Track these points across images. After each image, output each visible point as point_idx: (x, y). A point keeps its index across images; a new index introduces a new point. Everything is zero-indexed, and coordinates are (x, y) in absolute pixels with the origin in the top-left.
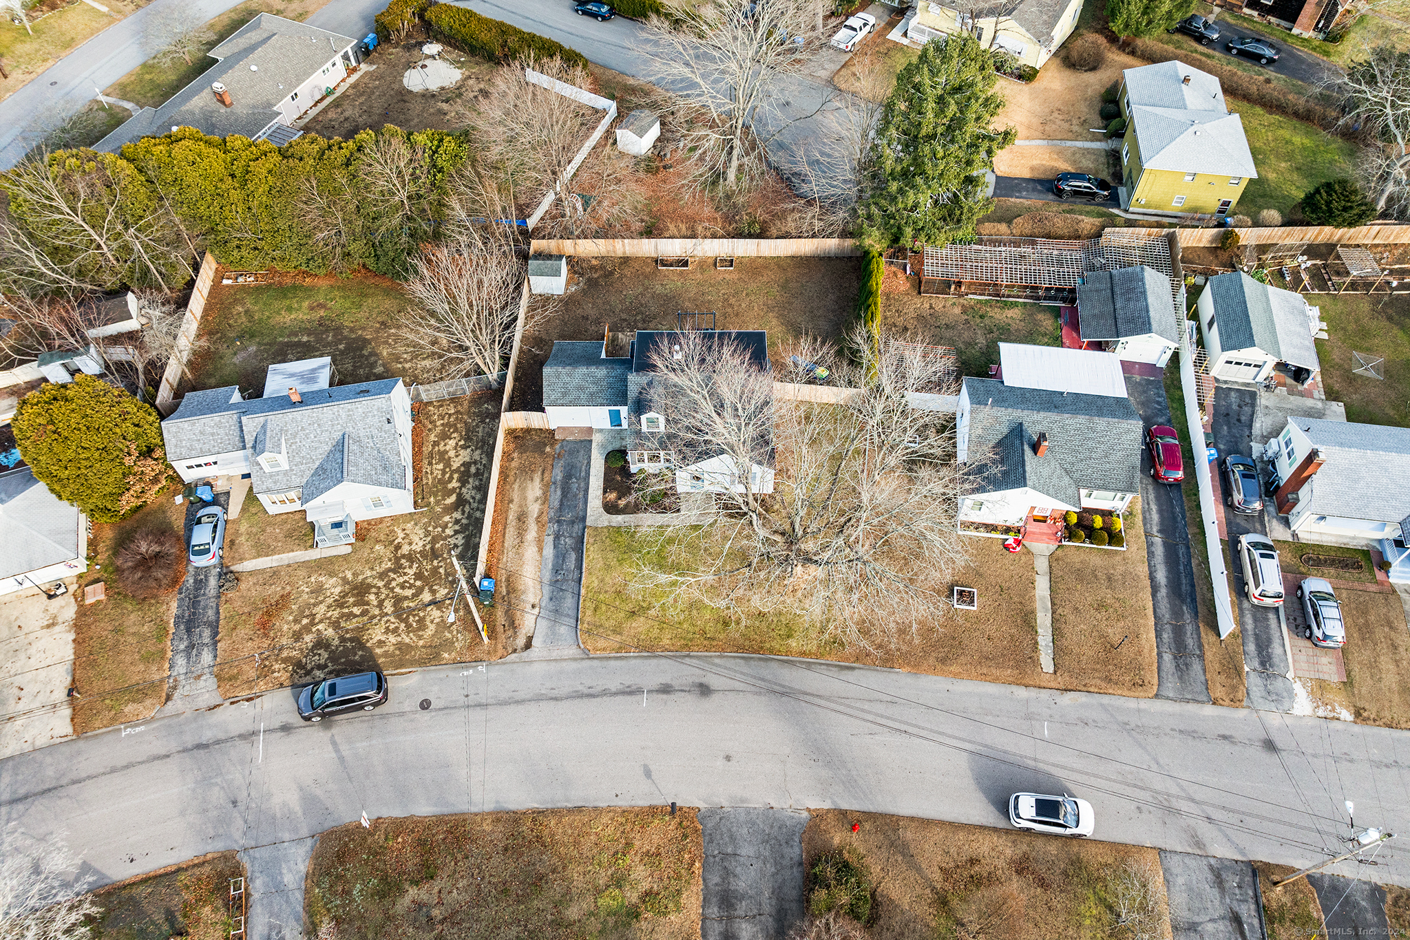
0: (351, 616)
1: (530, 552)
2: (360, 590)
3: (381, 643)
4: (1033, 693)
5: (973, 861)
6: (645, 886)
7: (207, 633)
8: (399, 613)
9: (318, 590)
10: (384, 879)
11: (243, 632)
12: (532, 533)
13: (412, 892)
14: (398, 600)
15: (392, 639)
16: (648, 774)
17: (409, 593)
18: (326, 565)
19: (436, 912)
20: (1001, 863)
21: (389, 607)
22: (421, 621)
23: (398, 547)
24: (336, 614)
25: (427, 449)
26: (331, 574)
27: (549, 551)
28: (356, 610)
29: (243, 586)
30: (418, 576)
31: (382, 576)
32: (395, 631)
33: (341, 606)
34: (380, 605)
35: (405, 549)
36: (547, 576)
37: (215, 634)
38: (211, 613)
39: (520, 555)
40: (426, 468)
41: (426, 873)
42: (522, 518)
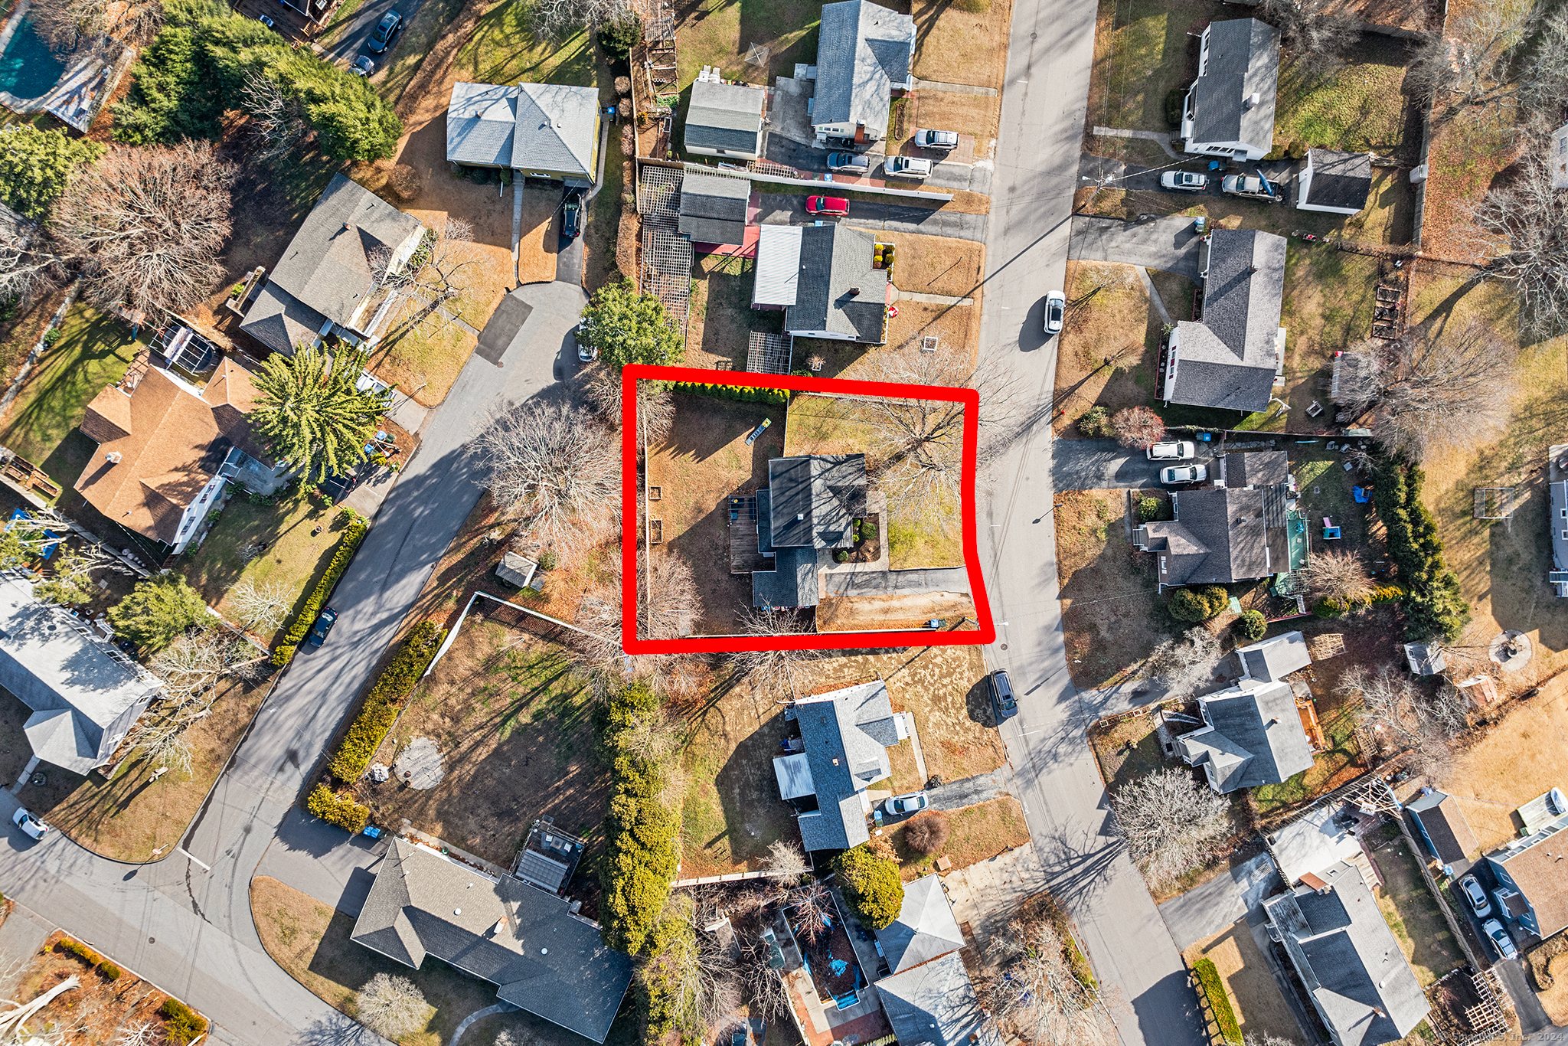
0: (953, 702)
1: (907, 602)
2: (936, 699)
3: (969, 680)
4: (984, 311)
5: (1076, 354)
6: (1094, 517)
7: (967, 785)
8: (949, 674)
9: (937, 725)
10: (1097, 650)
11: (965, 764)
12: (895, 603)
13: (1103, 633)
14: (942, 676)
15: (966, 674)
16: (1037, 521)
17: (937, 671)
18: (920, 725)
19: (1113, 620)
20: (1077, 341)
21: (946, 681)
22: (954, 660)
23: (907, 684)
24: (953, 711)
25: (831, 682)
26: (927, 720)
27: (906, 591)
28: (950, 699)
29: (937, 772)
30: (925, 667)
31: (927, 689)
32: (961, 673)
33: (947, 709)
34: (944, 686)
35: (908, 679)
36: (922, 590)
37: (968, 780)
38: (955, 787)
39: (910, 608)
40: (848, 678)
41: (1093, 628)
42: (886, 611)
